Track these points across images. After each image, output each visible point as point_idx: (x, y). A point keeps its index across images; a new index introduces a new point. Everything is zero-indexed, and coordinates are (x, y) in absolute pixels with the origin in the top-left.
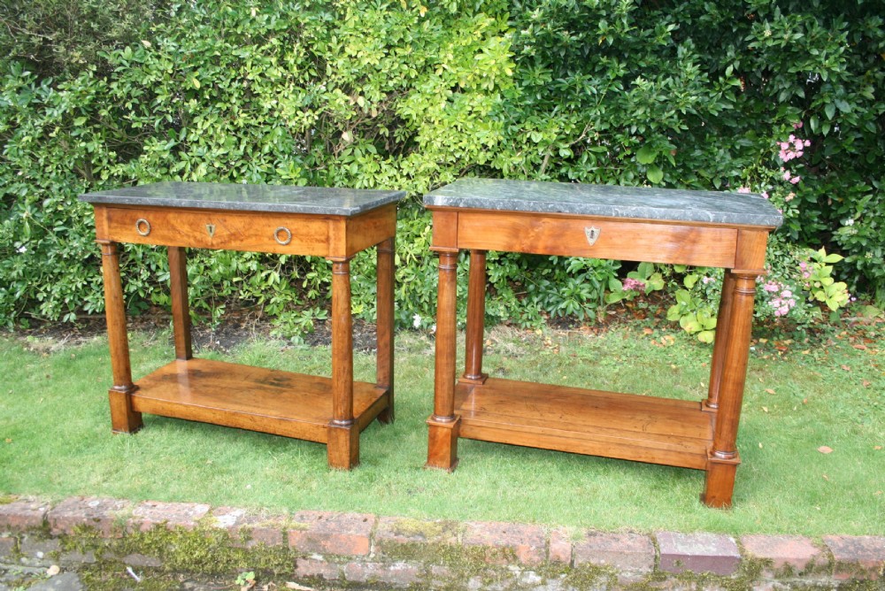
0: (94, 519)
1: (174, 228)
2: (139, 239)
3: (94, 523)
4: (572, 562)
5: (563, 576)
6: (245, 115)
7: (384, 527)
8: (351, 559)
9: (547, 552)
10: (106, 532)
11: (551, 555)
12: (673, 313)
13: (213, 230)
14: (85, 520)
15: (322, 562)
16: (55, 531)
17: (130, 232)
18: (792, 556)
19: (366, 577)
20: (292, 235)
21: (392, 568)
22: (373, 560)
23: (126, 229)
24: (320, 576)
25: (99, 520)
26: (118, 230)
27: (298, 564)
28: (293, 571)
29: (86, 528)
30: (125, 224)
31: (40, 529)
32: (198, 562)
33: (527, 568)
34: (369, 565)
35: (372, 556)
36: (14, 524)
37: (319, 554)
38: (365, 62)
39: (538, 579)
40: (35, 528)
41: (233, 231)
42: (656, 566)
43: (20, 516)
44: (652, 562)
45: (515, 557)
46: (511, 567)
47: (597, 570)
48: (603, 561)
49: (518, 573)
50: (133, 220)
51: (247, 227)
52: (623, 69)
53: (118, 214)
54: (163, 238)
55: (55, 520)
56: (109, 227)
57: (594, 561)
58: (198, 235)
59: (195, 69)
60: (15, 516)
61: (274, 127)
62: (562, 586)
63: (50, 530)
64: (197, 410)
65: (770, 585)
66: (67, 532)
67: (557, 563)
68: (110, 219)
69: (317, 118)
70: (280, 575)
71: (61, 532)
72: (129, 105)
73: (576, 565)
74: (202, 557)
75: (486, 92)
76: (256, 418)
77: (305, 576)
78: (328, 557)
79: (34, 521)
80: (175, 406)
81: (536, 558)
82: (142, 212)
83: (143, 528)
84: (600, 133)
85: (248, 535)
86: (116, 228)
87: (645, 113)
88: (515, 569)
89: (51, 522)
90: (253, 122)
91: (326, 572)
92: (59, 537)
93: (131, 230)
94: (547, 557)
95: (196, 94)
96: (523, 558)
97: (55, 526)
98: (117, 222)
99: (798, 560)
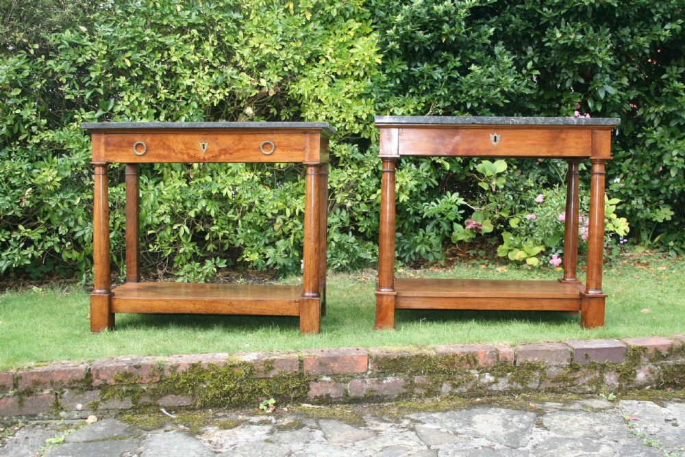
0: (135, 367)
1: (169, 148)
2: (135, 159)
3: (134, 369)
4: (515, 362)
5: (509, 374)
6: (166, 91)
7: (375, 351)
8: (352, 377)
9: (498, 356)
10: (144, 377)
11: (500, 357)
12: (501, 251)
13: (206, 147)
14: (126, 368)
15: (330, 382)
16: (97, 382)
17: (126, 154)
18: (659, 344)
19: (364, 392)
20: (275, 146)
21: (384, 382)
22: (370, 376)
23: (123, 151)
24: (328, 395)
25: (140, 367)
26: (115, 152)
27: (311, 387)
28: (306, 393)
29: (127, 375)
30: (122, 147)
31: (82, 381)
32: (227, 394)
33: (482, 371)
34: (368, 380)
35: (369, 372)
36: (57, 379)
37: (327, 376)
38: (266, 51)
39: (492, 379)
40: (77, 381)
41: (223, 147)
42: (572, 360)
43: (64, 371)
44: (569, 356)
45: (476, 362)
46: (472, 371)
47: (532, 367)
48: (536, 359)
49: (477, 375)
50: (130, 144)
51: (236, 143)
52: (459, 61)
53: (115, 138)
54: (159, 156)
55: (98, 371)
56: (106, 150)
57: (530, 360)
58: (192, 153)
59: (125, 52)
60: (59, 371)
61: (189, 101)
62: (509, 383)
63: (92, 381)
65: (647, 368)
66: (108, 382)
67: (505, 363)
68: (107, 144)
69: (227, 94)
70: (295, 399)
71: (102, 383)
72: (63, 79)
73: (518, 364)
74: (231, 389)
75: (358, 79)
77: (316, 397)
78: (335, 376)
79: (77, 375)
81: (490, 361)
82: (140, 136)
83: (179, 370)
84: (443, 109)
85: (269, 365)
86: (112, 150)
87: (478, 91)
88: (475, 373)
89: (94, 373)
91: (333, 392)
92: (99, 387)
93: (127, 151)
94: (498, 359)
95: (125, 72)
96: (481, 363)
97: (98, 377)
98: (115, 145)
99: (663, 346)
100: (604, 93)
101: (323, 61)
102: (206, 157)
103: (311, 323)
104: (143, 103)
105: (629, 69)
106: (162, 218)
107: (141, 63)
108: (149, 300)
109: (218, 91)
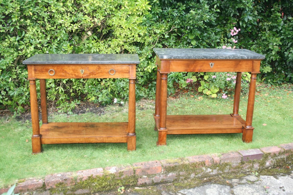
0: (65, 180)
1: (66, 72)
2: (49, 77)
3: (64, 181)
4: (220, 163)
5: (217, 168)
6: (50, 26)
7: (164, 163)
8: (155, 175)
9: (213, 161)
10: (69, 184)
11: (214, 162)
12: (200, 89)
13: (83, 71)
14: (61, 181)
15: (146, 178)
16: (48, 188)
17: (45, 75)
18: (275, 151)
19: (160, 180)
20: (116, 71)
21: (168, 175)
22: (162, 174)
23: (43, 74)
24: (145, 183)
25: (66, 180)
26: (39, 74)
27: (139, 180)
28: (137, 183)
29: (61, 184)
30: (43, 72)
31: (41, 188)
32: (104, 187)
33: (207, 167)
34: (161, 176)
35: (162, 172)
36: (30, 188)
37: (145, 175)
38: (96, 5)
39: (211, 170)
40: (39, 188)
41: (91, 72)
42: (242, 160)
43: (33, 185)
44: (241, 159)
45: (205, 164)
46: (203, 168)
47: (227, 164)
48: (228, 161)
49: (205, 169)
50: (47, 70)
51: (97, 70)
52: (185, 7)
53: (40, 68)
54: (61, 76)
55: (48, 183)
56: (35, 73)
57: (226, 162)
58: (77, 74)
59: (29, 8)
60: (31, 185)
61: (61, 30)
62: (217, 171)
63: (46, 187)
64: (72, 139)
65: (270, 160)
66: (53, 187)
67: (216, 164)
68: (35, 70)
69: (79, 26)
70: (132, 186)
71: (50, 187)
73: (221, 164)
74: (106, 185)
75: (139, 16)
76: (98, 138)
77: (141, 184)
78: (149, 176)
79: (39, 186)
80: (62, 139)
81: (210, 164)
82: (51, 67)
83: (83, 179)
84: (177, 29)
85: (121, 174)
86: (38, 73)
87: (193, 22)
88: (204, 168)
89: (46, 184)
90: (53, 28)
91: (147, 181)
92: (49, 190)
93: (45, 74)
94: (213, 163)
95: (30, 18)
96: (207, 165)
97: (48, 185)
98: (39, 71)
99: (277, 152)
100: (247, 19)
101: (123, 8)
102: (84, 76)
103: (132, 146)
104: (39, 32)
105: (258, 8)
106: (51, 85)
107: (37, 13)
108: (59, 138)
109: (75, 25)
